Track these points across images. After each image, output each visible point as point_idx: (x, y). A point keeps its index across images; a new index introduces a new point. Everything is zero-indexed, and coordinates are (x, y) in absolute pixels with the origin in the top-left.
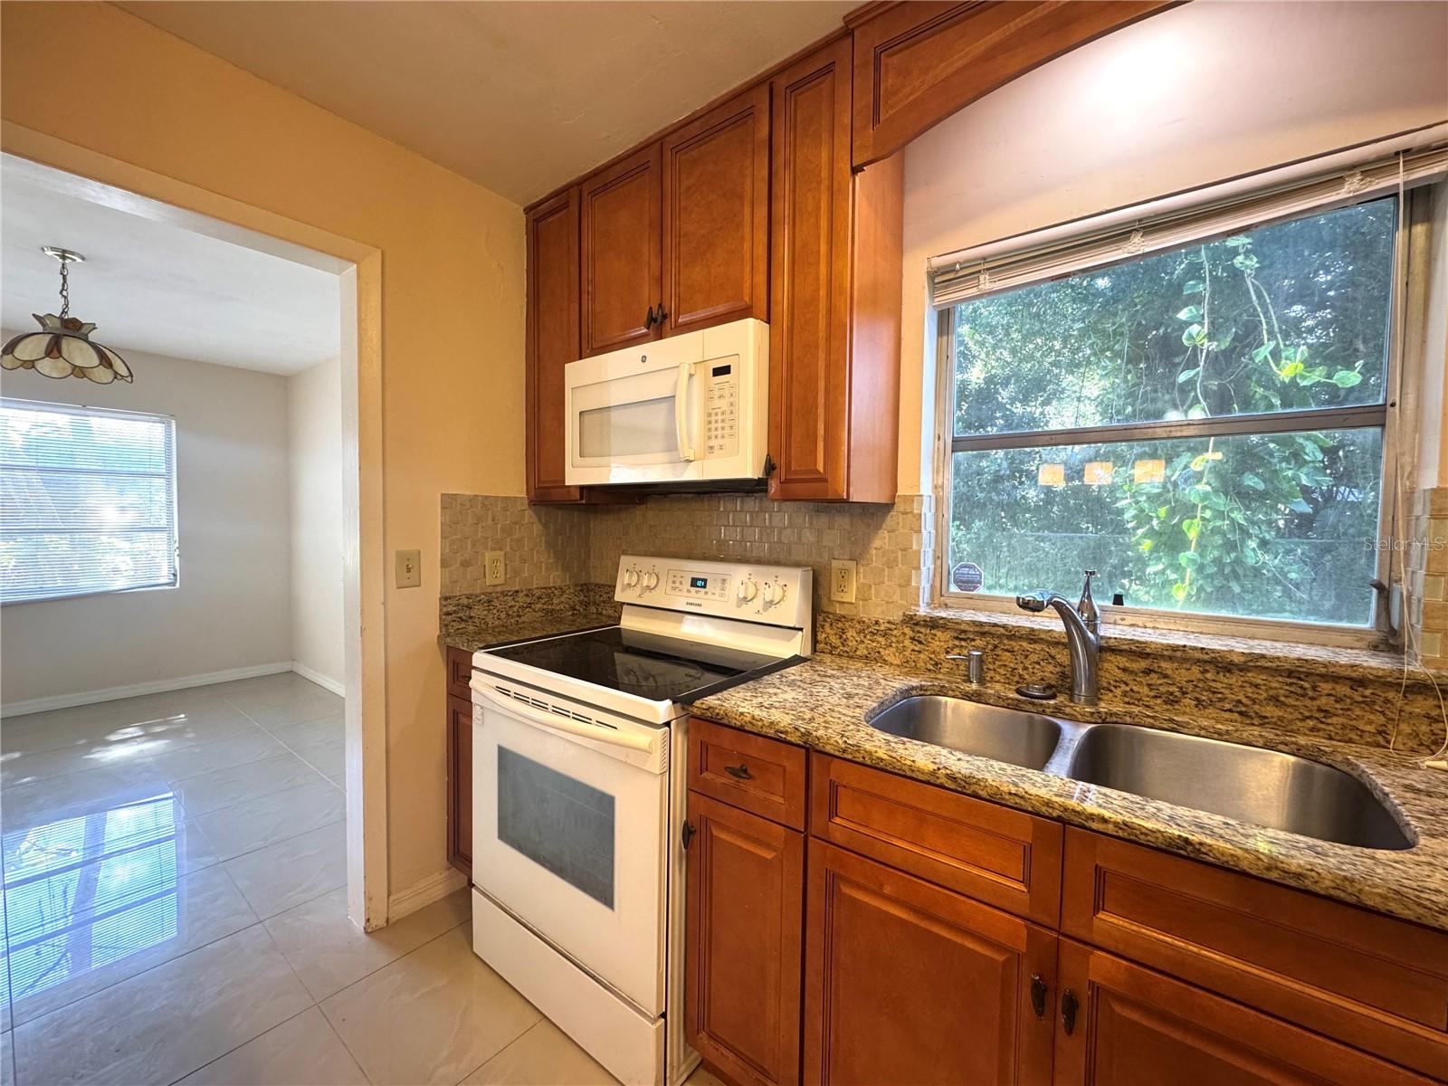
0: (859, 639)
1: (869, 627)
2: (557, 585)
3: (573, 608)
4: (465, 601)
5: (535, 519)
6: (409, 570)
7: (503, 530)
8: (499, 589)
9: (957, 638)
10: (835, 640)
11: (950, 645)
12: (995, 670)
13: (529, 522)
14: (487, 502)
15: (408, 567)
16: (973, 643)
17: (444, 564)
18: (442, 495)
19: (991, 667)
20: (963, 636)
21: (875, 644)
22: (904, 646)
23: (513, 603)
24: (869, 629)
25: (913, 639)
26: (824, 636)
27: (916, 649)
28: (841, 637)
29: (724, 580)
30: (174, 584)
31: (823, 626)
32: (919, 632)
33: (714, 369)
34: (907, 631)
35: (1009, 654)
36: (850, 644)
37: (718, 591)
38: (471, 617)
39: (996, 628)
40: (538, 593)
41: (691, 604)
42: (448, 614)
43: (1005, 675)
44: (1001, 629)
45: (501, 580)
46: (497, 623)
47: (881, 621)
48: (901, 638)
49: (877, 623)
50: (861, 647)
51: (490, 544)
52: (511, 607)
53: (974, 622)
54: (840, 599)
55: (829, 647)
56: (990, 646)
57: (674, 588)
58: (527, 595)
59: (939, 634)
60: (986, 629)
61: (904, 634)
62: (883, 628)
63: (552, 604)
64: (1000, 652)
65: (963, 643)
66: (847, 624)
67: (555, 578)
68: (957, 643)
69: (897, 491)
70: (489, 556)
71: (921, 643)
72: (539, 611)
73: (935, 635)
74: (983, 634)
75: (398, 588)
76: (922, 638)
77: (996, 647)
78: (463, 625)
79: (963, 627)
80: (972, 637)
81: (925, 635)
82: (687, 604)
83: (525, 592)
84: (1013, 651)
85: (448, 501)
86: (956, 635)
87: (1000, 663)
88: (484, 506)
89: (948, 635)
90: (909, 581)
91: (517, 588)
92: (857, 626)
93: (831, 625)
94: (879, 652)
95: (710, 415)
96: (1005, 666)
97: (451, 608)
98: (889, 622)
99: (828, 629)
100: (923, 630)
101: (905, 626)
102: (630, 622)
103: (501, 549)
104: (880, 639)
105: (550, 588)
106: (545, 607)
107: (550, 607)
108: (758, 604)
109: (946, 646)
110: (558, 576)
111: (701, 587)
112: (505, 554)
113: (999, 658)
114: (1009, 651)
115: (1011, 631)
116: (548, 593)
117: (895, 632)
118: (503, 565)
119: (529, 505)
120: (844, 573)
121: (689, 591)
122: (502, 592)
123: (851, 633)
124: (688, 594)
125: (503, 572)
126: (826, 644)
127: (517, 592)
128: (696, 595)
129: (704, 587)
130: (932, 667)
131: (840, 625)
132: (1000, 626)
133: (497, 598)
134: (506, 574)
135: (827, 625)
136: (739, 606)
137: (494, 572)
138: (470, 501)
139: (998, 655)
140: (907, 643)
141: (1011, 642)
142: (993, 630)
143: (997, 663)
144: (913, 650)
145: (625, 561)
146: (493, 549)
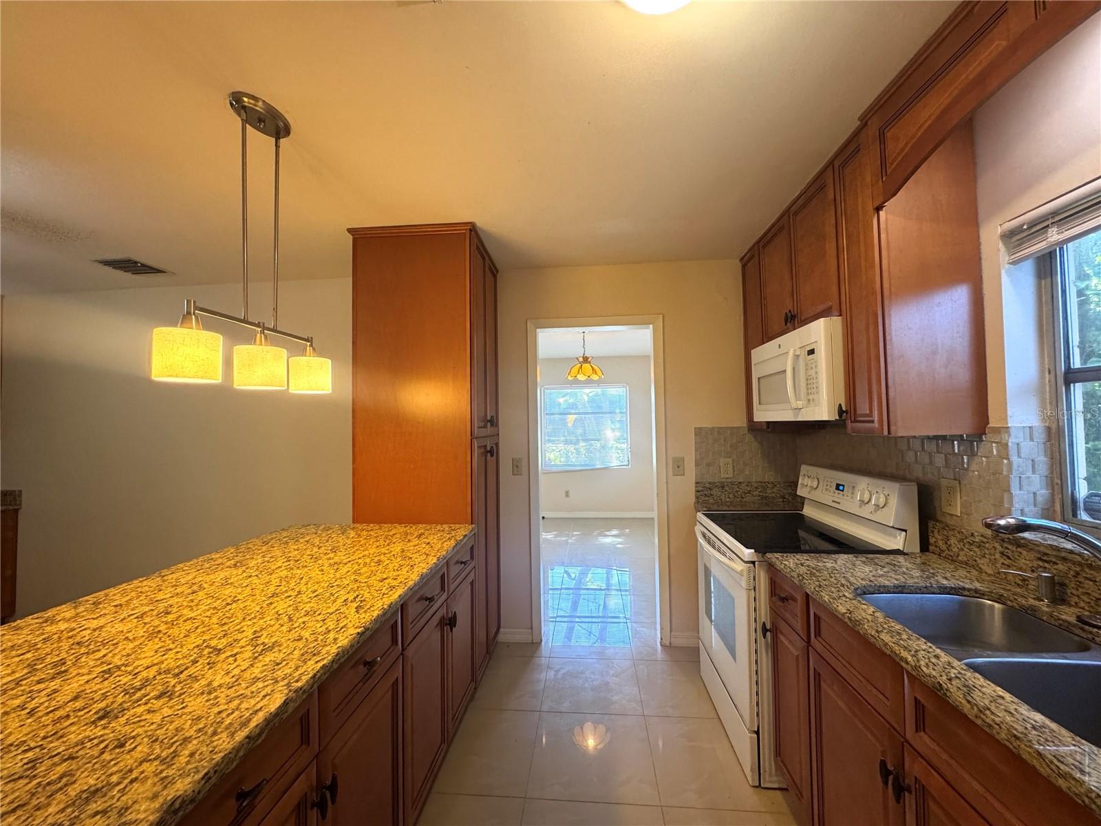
0: (959, 547)
1: (966, 538)
2: (772, 480)
3: (784, 497)
4: (708, 485)
5: (753, 439)
6: (678, 467)
7: (731, 446)
8: (729, 480)
9: (1040, 559)
10: (941, 543)
11: (1035, 565)
12: (1078, 596)
13: (748, 442)
14: (720, 430)
15: (678, 466)
16: (1056, 567)
17: (697, 465)
18: (695, 428)
19: (1074, 592)
20: (1045, 558)
21: (972, 553)
22: (995, 559)
23: (738, 489)
24: (967, 540)
25: (1002, 553)
26: (934, 540)
27: (1005, 562)
28: (946, 543)
29: (854, 487)
30: (628, 465)
31: (933, 532)
32: (1007, 548)
33: (808, 351)
34: (997, 545)
35: (1091, 583)
36: (954, 550)
37: (850, 495)
38: (712, 495)
39: (1073, 556)
40: (755, 485)
41: (835, 502)
42: (698, 491)
43: (1089, 603)
44: (1077, 557)
45: (731, 475)
46: (728, 500)
47: (976, 534)
48: (993, 551)
49: (972, 535)
50: (962, 553)
51: (723, 454)
52: (737, 491)
53: (1051, 546)
54: (950, 512)
55: (938, 549)
56: (1072, 573)
57: (827, 490)
58: (747, 486)
59: (1024, 552)
60: (1063, 554)
61: (995, 548)
62: (977, 540)
63: (766, 493)
64: (1082, 580)
65: (1046, 565)
66: (951, 533)
67: (770, 476)
68: (1041, 563)
69: (988, 423)
70: (722, 461)
71: (1009, 558)
72: (756, 496)
73: (1021, 553)
74: (1064, 559)
75: (674, 475)
76: (1010, 554)
77: (1077, 574)
78: (706, 499)
79: (1042, 549)
80: (1054, 560)
81: (1013, 552)
82: (833, 501)
83: (746, 484)
84: (1095, 581)
85: (698, 431)
86: (1039, 556)
87: (1084, 590)
88: (718, 432)
89: (1032, 555)
90: (1002, 501)
91: (741, 481)
92: (958, 535)
93: (939, 531)
94: (976, 561)
95: (807, 380)
96: (1089, 594)
97: (700, 489)
98: (982, 536)
99: (936, 535)
100: (1010, 547)
101: (995, 541)
102: (808, 511)
103: (730, 457)
104: (976, 549)
105: (765, 482)
106: (761, 494)
107: (764, 495)
108: (871, 507)
109: (1031, 565)
110: (772, 475)
111: (841, 490)
112: (733, 460)
113: (1081, 585)
114: (1091, 581)
115: (1087, 560)
116: (763, 485)
117: (987, 545)
118: (731, 467)
119: (749, 430)
120: (951, 490)
121: (834, 492)
122: (730, 482)
123: (953, 541)
124: (833, 495)
125: (732, 470)
126: (936, 546)
127: (740, 483)
128: (838, 496)
129: (843, 491)
130: (1020, 583)
131: (945, 532)
132: (1076, 554)
133: (727, 485)
134: (734, 471)
135: (936, 531)
136: (860, 507)
137: (725, 470)
138: (710, 430)
139: (1080, 582)
140: (998, 556)
141: (1092, 572)
142: (1070, 556)
143: (1080, 590)
144: (1003, 564)
145: (804, 469)
146: (725, 457)
